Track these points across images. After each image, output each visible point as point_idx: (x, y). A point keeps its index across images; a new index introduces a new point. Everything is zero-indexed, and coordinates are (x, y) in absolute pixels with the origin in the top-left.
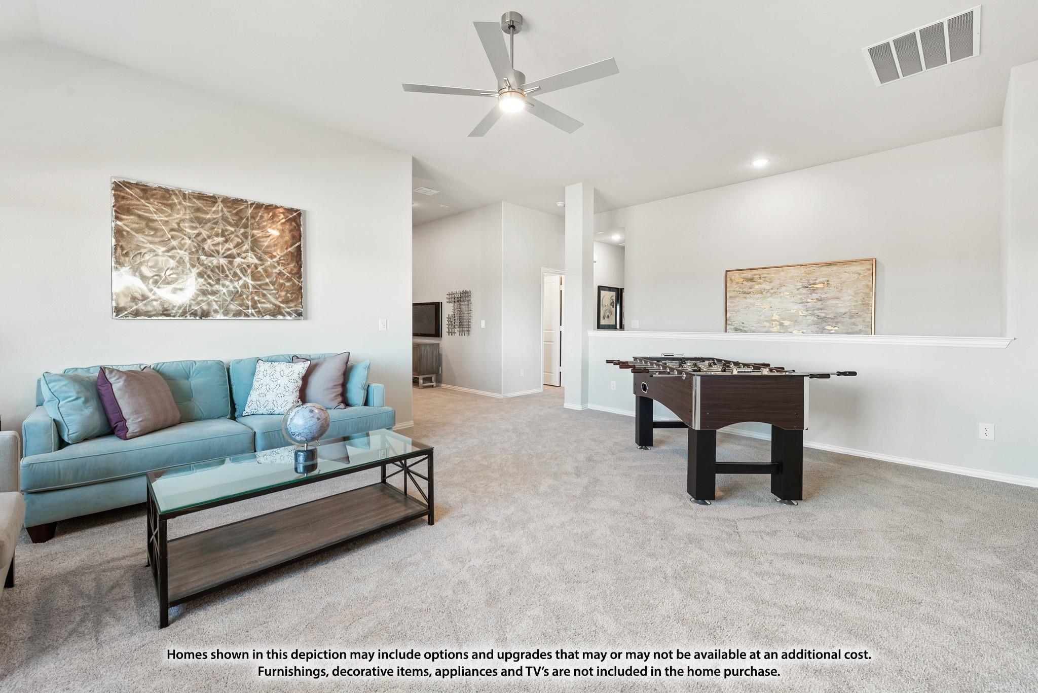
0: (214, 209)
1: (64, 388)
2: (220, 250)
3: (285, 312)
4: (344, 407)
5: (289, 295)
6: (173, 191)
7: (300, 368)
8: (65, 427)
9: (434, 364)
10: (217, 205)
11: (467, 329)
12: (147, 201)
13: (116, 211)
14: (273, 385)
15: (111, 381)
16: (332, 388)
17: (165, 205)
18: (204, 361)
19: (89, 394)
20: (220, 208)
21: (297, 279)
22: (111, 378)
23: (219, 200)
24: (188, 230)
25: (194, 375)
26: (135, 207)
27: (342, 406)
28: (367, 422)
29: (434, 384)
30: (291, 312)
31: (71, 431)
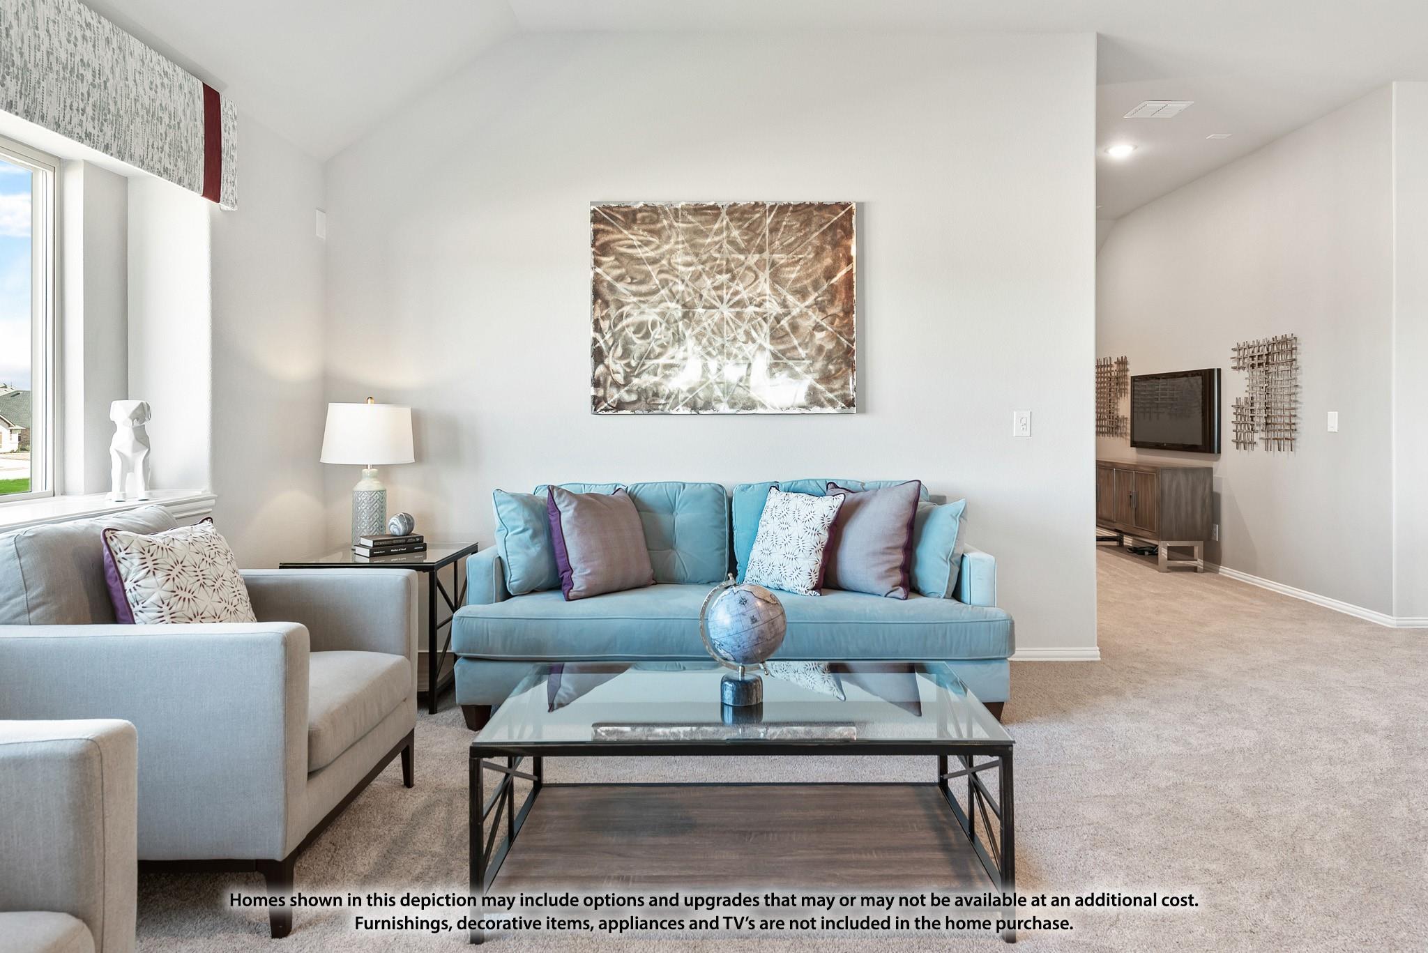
0: (716, 226)
1: (513, 514)
2: (725, 296)
3: (825, 399)
4: (902, 596)
5: (831, 367)
6: (662, 207)
7: (827, 507)
8: (508, 569)
9: (1198, 517)
10: (720, 218)
11: (1287, 435)
12: (630, 231)
13: (594, 253)
14: (781, 535)
15: (560, 507)
16: (883, 553)
17: (651, 232)
18: (697, 484)
19: (539, 525)
20: (725, 223)
21: (846, 336)
22: (559, 503)
23: (724, 212)
24: (681, 268)
25: (681, 505)
26: (617, 243)
27: (901, 592)
28: (944, 636)
29: (1199, 563)
30: (835, 399)
31: (515, 577)
